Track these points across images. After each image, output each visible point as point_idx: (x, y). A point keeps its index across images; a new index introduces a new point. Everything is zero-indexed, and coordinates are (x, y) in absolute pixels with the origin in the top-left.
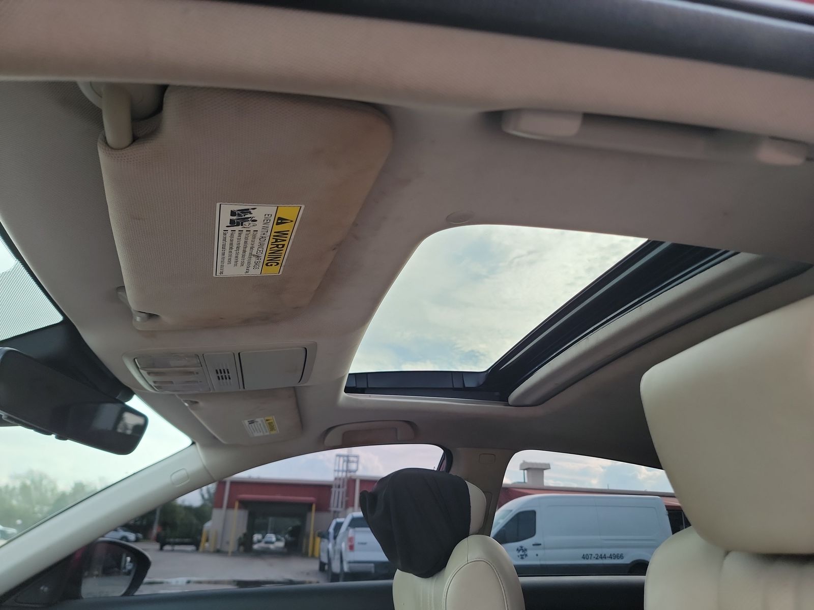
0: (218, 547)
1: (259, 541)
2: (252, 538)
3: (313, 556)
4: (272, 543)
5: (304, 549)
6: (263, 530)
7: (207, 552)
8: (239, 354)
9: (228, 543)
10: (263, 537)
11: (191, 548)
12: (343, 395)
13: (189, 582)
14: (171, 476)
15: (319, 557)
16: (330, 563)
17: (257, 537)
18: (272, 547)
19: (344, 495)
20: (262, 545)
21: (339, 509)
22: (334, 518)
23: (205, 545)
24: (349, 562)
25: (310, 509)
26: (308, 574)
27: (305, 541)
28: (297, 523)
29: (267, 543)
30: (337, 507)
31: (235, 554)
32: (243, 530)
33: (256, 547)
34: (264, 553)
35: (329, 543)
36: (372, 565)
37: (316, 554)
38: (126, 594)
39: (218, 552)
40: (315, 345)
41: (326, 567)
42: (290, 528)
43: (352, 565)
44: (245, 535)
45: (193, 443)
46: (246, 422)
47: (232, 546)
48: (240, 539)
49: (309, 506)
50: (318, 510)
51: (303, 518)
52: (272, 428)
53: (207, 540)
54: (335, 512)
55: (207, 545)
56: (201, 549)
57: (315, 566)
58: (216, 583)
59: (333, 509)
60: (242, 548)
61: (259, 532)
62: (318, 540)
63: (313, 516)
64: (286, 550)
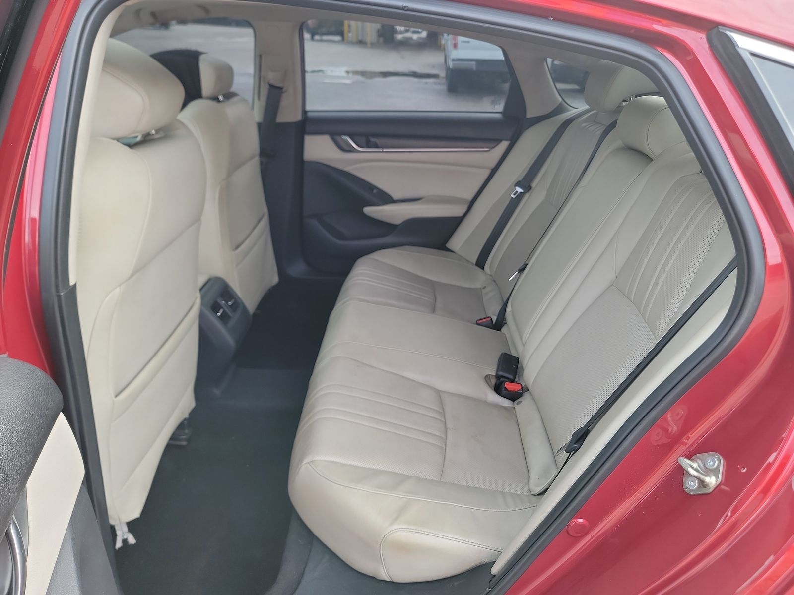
0: (360, 38)
7: (351, 43)
11: (338, 38)
20: (406, 35)
23: (348, 35)
24: (453, 60)
31: (373, 45)
33: (399, 37)
34: (406, 44)
36: (474, 63)
39: (361, 43)
43: (455, 62)
53: (349, 31)
55: (350, 35)
56: (346, 39)
60: (381, 39)
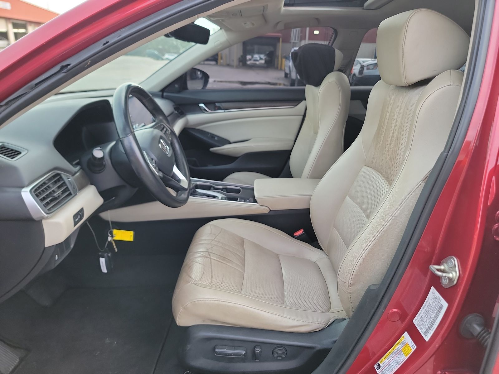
0: (228, 63)
1: (250, 60)
2: (246, 57)
3: (281, 69)
4: (257, 60)
5: (276, 66)
6: (252, 53)
7: (222, 65)
8: (240, 11)
9: (233, 61)
10: (252, 57)
11: (213, 62)
12: (283, 9)
13: (215, 81)
14: (215, 43)
15: (285, 70)
16: (290, 74)
17: (249, 57)
18: (257, 63)
19: (300, 32)
20: (252, 62)
21: (296, 41)
22: (293, 47)
23: (221, 61)
25: (279, 41)
26: (278, 79)
27: (276, 60)
28: (271, 49)
29: (255, 60)
30: (295, 40)
31: (237, 67)
32: (240, 53)
33: (248, 63)
34: (253, 67)
35: (289, 63)
37: (283, 68)
38: (203, 88)
39: (228, 65)
40: (267, 5)
41: (288, 76)
42: (268, 53)
44: (242, 56)
45: (221, 29)
46: (243, 24)
47: (235, 62)
48: (239, 59)
49: (277, 39)
50: (284, 41)
51: (275, 46)
52: (253, 24)
53: (221, 58)
54: (294, 43)
55: (222, 61)
56: (219, 63)
57: (283, 75)
58: (230, 82)
59: (293, 41)
60: (241, 64)
61: (249, 54)
62: (284, 60)
63: (280, 45)
64: (266, 65)
